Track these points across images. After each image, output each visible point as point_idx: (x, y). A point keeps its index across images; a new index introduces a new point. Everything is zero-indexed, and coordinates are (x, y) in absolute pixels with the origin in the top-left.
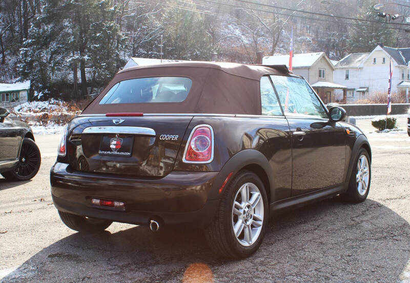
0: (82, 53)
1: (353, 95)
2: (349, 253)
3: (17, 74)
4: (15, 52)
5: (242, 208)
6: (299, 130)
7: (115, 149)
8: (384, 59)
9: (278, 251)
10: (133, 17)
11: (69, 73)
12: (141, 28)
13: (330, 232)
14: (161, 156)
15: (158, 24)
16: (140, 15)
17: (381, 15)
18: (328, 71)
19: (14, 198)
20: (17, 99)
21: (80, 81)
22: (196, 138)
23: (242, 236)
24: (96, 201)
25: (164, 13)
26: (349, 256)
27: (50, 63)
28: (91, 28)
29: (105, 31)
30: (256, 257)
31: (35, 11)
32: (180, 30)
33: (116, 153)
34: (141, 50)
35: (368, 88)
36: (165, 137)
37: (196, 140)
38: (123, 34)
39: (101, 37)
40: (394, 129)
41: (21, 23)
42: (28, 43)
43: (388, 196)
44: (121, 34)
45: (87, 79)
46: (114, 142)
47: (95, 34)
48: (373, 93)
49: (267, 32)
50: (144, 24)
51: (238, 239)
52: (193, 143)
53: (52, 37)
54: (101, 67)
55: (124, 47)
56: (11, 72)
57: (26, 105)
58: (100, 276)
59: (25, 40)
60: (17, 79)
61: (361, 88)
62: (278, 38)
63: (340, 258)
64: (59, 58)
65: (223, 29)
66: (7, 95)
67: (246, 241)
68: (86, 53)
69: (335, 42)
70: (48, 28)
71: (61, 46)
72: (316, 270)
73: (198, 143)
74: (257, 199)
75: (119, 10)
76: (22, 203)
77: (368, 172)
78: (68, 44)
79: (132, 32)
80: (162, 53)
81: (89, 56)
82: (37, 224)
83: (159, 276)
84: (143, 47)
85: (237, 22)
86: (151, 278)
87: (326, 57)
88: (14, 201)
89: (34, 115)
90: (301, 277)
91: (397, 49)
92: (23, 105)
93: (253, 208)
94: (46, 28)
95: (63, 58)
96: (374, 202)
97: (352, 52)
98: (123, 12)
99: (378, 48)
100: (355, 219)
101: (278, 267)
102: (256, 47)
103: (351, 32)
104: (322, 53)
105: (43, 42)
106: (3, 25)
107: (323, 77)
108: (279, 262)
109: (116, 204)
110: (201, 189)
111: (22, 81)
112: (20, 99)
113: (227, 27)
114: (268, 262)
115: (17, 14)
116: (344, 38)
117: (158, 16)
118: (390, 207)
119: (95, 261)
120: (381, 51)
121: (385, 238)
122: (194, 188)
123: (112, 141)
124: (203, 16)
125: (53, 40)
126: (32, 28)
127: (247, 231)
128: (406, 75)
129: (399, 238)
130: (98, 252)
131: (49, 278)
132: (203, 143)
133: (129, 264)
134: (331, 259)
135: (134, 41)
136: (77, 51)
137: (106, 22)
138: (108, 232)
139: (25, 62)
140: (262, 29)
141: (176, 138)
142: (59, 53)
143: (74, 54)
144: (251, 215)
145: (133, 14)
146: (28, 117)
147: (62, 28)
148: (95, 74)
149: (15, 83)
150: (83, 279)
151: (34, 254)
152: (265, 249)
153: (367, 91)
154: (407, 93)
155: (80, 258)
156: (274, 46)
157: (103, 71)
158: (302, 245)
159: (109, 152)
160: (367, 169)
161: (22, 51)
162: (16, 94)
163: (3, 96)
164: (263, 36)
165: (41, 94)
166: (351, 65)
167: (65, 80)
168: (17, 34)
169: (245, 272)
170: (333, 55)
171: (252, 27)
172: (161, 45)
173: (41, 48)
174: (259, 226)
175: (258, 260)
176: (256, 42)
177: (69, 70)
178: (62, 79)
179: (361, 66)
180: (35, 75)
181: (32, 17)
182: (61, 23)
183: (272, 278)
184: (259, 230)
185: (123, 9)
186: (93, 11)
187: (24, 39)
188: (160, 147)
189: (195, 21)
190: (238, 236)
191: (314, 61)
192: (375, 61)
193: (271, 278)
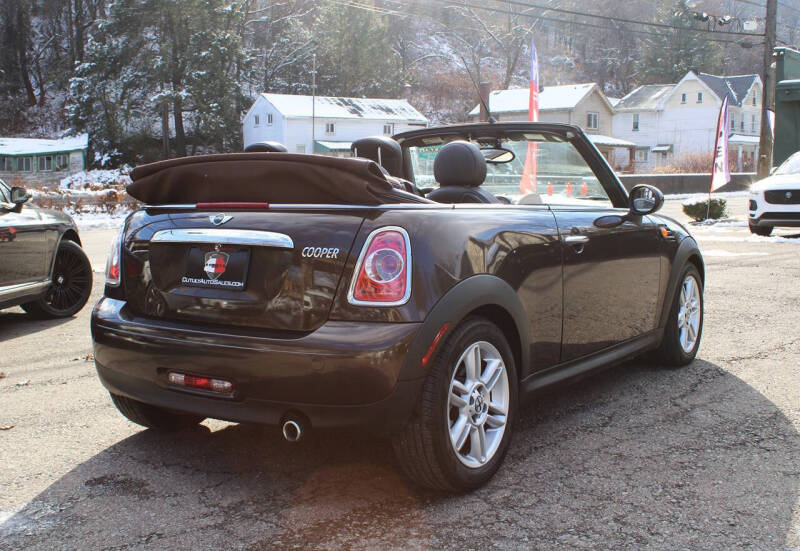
0: (177, 85)
1: (646, 159)
2: (676, 479)
3: (65, 123)
4: (62, 86)
5: (466, 393)
6: (575, 232)
7: (215, 275)
8: (700, 95)
9: (537, 475)
10: (265, 23)
11: (155, 121)
12: (279, 41)
13: (635, 430)
14: (307, 285)
15: (308, 34)
16: (278, 18)
17: (700, 18)
18: (602, 116)
19: (38, 354)
20: (65, 166)
21: (174, 134)
22: (375, 253)
23: (467, 449)
24: (177, 378)
25: (318, 16)
26: (678, 486)
27: (122, 104)
28: (191, 42)
29: (216, 47)
30: (494, 487)
31: (95, 13)
32: (346, 45)
33: (215, 282)
34: (279, 81)
35: (672, 146)
36: (313, 252)
37: (375, 258)
38: (248, 53)
39: (209, 58)
40: (722, 219)
41: (71, 33)
42: (84, 69)
43: (734, 353)
44: (243, 53)
45: (186, 131)
46: (213, 261)
47: (199, 51)
48: (680, 156)
49: (496, 49)
50: (284, 36)
51: (458, 454)
52: (368, 264)
53: (124, 58)
54: (209, 110)
55: (249, 75)
56: (55, 119)
57: (81, 176)
58: (184, 532)
59: (78, 65)
60: (66, 132)
61: (659, 145)
62: (516, 60)
63: (661, 490)
64: (138, 94)
65: (420, 44)
66: (49, 159)
67: (476, 456)
68: (183, 86)
69: (614, 65)
70: (118, 42)
71: (140, 74)
72: (616, 520)
73: (379, 264)
74: (497, 371)
75: (241, 10)
76: (51, 364)
77: (699, 307)
78: (152, 69)
79: (264, 49)
80: (315, 86)
81: (188, 91)
82: (72, 411)
83: (300, 531)
84: (282, 75)
85: (445, 30)
86: (284, 537)
87: (600, 93)
88: (37, 361)
89: (93, 193)
90: (588, 537)
91: (722, 77)
92: (76, 176)
93: (488, 391)
94: (114, 43)
95: (145, 94)
96: (711, 365)
97: (643, 83)
98: (247, 14)
99: (690, 75)
100: (678, 401)
101: (538, 512)
102: (479, 74)
103: (643, 48)
104: (592, 85)
105: (109, 66)
106: (41, 38)
107: (595, 126)
108: (540, 501)
109: (216, 384)
110: (385, 356)
111: (73, 134)
112: (71, 167)
113: (427, 41)
114: (520, 501)
115: (66, 18)
116: (630, 59)
117: (308, 22)
118: (742, 376)
119: (176, 495)
120: (695, 81)
121: (743, 444)
122: (371, 355)
123: (208, 259)
124: (387, 19)
125: (127, 64)
126: (91, 44)
127: (476, 437)
128: (737, 123)
129: (769, 445)
130: (184, 473)
131: (80, 535)
132: (390, 265)
133: (242, 502)
134: (643, 495)
135: (267, 64)
136: (168, 82)
137: (219, 31)
138: (206, 429)
139: (79, 103)
140: (488, 43)
141: (335, 255)
142: (137, 86)
143: (162, 88)
144: (485, 405)
145: (264, 18)
146: (81, 199)
147: (142, 43)
148: (198, 122)
149: (62, 138)
150: (149, 538)
151: (58, 476)
152: (511, 470)
153: (671, 151)
154: (740, 155)
155: (147, 488)
156: (510, 72)
157: (213, 117)
158: (584, 461)
159: (202, 281)
160: (695, 303)
161: (74, 82)
162: (65, 158)
163: (42, 160)
164: (489, 55)
165: (106, 158)
166: (643, 106)
167: (148, 133)
168: (64, 53)
169: (473, 524)
170: (611, 87)
171: (471, 38)
172: (314, 72)
173: (106, 78)
174: (500, 425)
175: (498, 496)
176: (477, 66)
177: (154, 116)
178: (143, 132)
179: (661, 107)
180: (97, 124)
181: (90, 24)
182: (140, 34)
183: (529, 538)
184: (499, 433)
185: (248, 8)
186: (195, 13)
187: (76, 62)
188: (304, 267)
189: (373, 28)
190: (459, 449)
191: (580, 99)
192: (684, 99)
193: (526, 539)
